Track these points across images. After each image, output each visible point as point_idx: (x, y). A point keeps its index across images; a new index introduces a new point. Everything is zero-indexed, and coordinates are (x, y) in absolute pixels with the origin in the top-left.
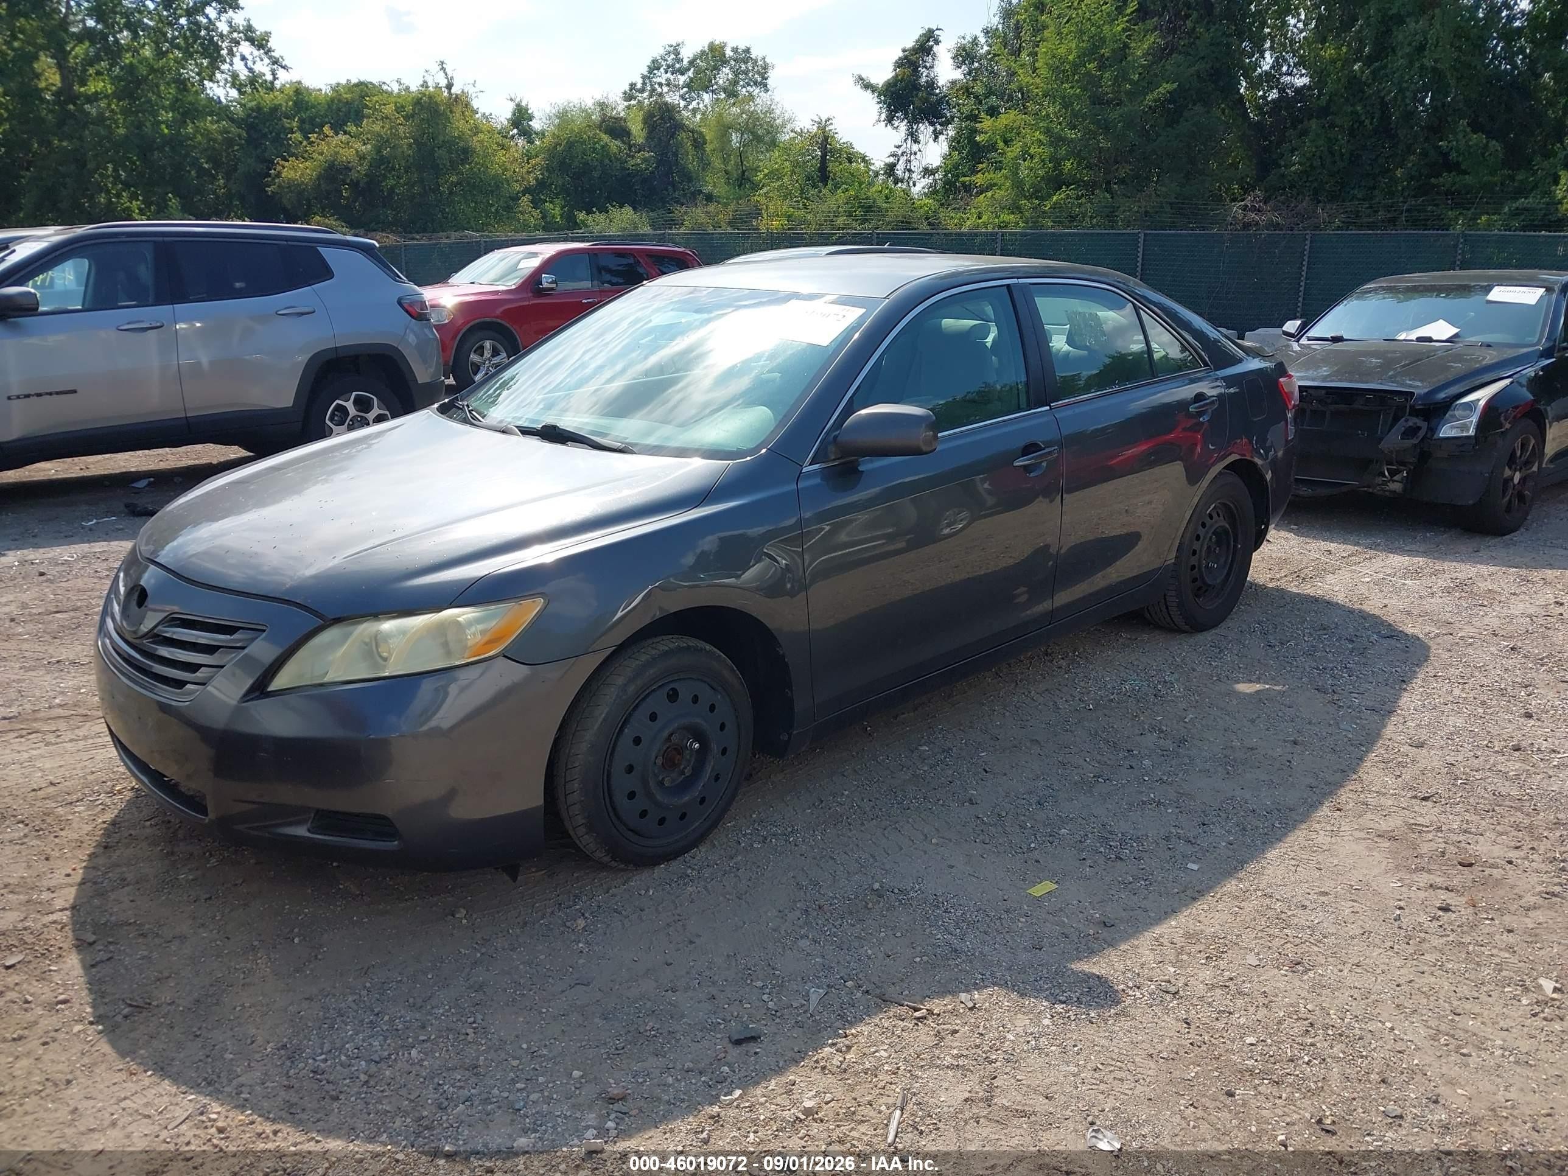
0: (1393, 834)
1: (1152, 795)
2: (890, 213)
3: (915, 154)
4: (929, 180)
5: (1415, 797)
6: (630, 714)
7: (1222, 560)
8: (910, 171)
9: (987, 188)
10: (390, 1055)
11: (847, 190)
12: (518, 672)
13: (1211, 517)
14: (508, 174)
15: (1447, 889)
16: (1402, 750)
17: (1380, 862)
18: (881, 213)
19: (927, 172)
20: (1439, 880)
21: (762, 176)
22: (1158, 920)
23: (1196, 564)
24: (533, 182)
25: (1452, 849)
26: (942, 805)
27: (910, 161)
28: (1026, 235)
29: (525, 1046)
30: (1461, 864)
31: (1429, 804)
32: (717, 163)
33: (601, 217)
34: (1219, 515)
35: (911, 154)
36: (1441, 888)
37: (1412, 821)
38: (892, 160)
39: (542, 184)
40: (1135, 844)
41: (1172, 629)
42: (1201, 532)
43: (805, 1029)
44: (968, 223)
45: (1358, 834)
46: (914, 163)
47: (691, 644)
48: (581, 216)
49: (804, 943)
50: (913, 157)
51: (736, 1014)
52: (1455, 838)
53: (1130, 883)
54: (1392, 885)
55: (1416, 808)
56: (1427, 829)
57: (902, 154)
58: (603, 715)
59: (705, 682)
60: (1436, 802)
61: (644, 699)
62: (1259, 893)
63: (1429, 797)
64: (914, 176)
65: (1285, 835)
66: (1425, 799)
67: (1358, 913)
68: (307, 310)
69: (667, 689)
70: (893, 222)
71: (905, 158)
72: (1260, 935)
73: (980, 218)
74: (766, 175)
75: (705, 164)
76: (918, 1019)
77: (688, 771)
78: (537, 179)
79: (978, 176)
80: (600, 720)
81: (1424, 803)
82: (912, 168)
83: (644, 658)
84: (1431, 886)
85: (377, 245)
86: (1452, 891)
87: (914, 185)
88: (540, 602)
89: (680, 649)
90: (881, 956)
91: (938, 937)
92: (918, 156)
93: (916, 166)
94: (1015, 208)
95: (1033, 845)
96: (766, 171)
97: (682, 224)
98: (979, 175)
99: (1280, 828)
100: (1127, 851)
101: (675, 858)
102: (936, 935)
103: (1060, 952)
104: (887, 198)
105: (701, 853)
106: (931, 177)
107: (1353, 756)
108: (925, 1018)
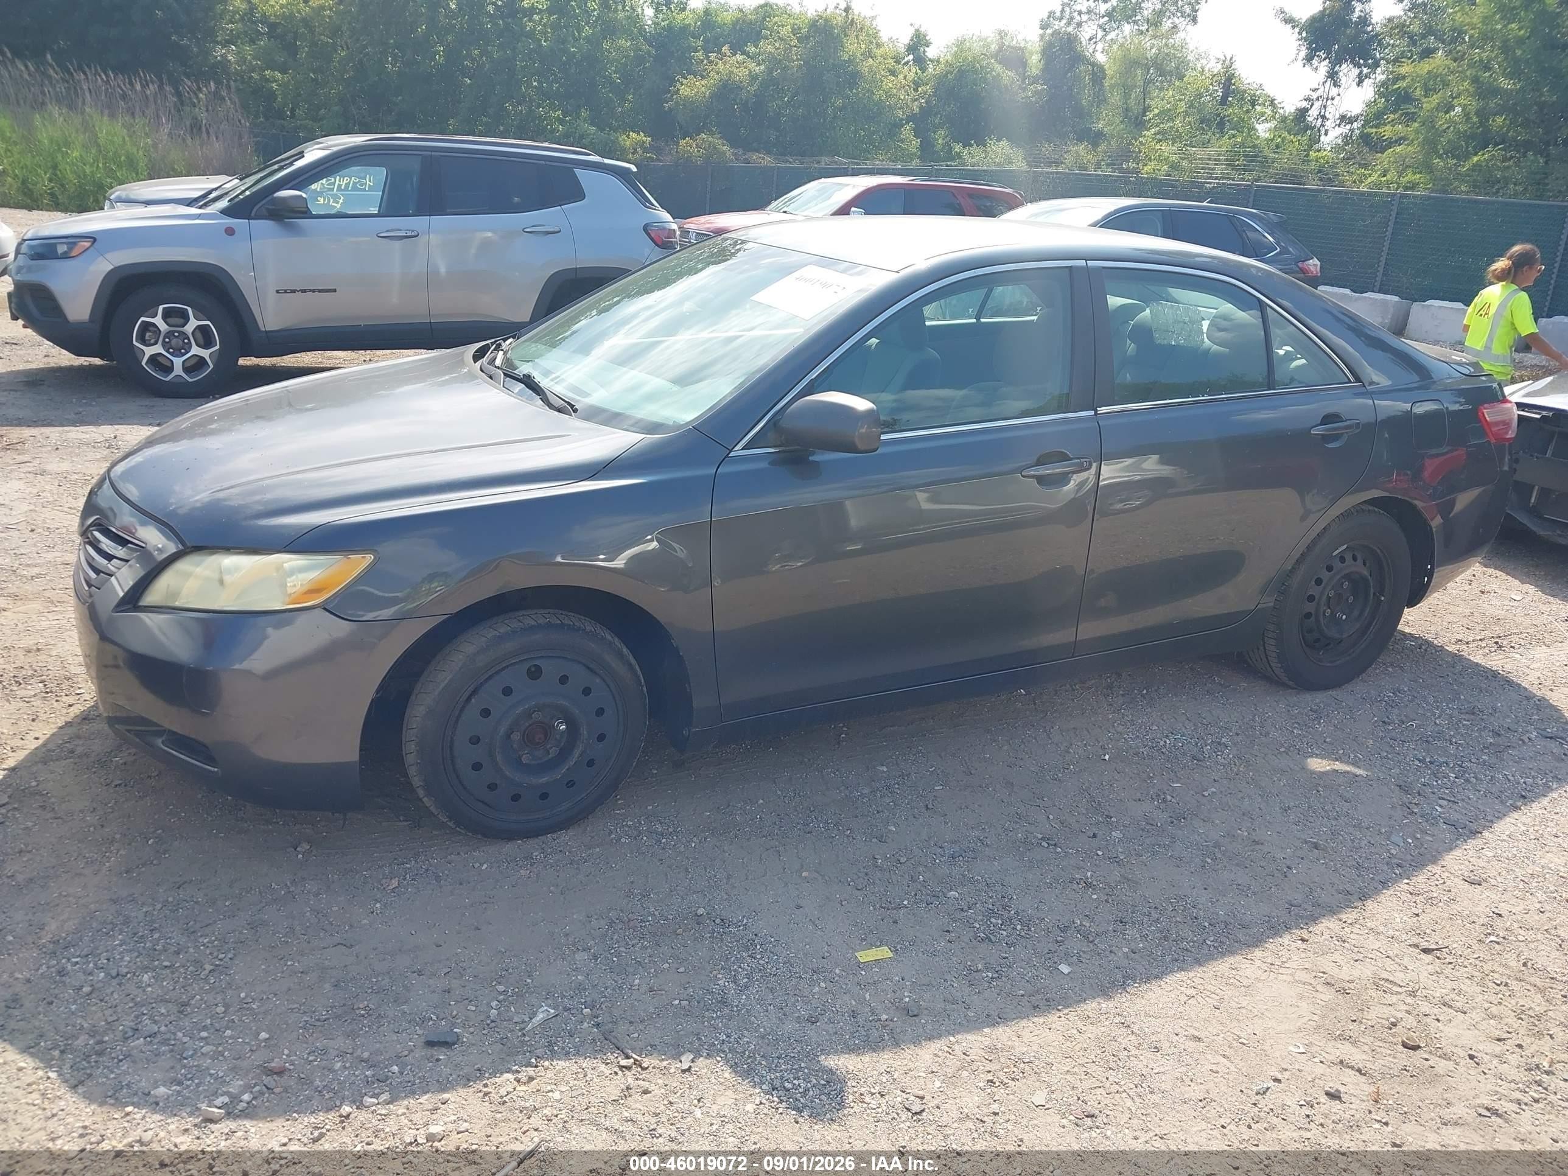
0: (1346, 985)
1: (1089, 874)
2: (1276, 165)
3: (1333, 99)
4: (1345, 129)
5: (1416, 946)
6: (482, 684)
7: (1356, 613)
8: (1324, 117)
9: (1396, 141)
10: (127, 973)
11: (1234, 136)
12: (340, 629)
13: (1342, 559)
14: (892, 101)
15: (1359, 1071)
16: (1448, 883)
17: (1301, 1016)
18: (1266, 164)
19: (1344, 119)
20: (1357, 1057)
21: (1151, 116)
22: (973, 1025)
23: (1313, 612)
24: (916, 110)
25: (1410, 1021)
26: (848, 836)
27: (1325, 107)
28: (1430, 198)
29: (243, 995)
30: (1405, 1045)
31: (1428, 958)
32: (1115, 99)
33: (976, 151)
34: (1355, 559)
35: (1327, 100)
36: (1352, 1068)
37: (1385, 975)
38: (1305, 104)
39: (926, 112)
40: (1019, 927)
41: (1274, 682)
42: (1325, 575)
43: (505, 1048)
44: (1369, 180)
45: (1302, 976)
46: (1330, 109)
47: (566, 622)
48: (957, 148)
49: (581, 956)
50: (1329, 102)
51: (455, 1013)
52: (1425, 1008)
53: (978, 971)
54: (1291, 1048)
55: (1406, 961)
56: (1400, 990)
57: (1318, 99)
58: (446, 682)
59: (579, 662)
60: (1438, 958)
61: (497, 672)
62: (1118, 1019)
63: (1433, 950)
64: (1328, 123)
65: (1210, 958)
66: (1426, 951)
67: (1217, 1072)
68: (551, 229)
69: (526, 666)
70: (1277, 174)
71: (1320, 102)
72: (1076, 1069)
73: (1384, 176)
74: (1155, 116)
75: (1100, 99)
76: (621, 1067)
77: (553, 752)
78: (921, 107)
79: (1386, 128)
80: (443, 685)
81: (1423, 956)
82: (1327, 115)
83: (503, 629)
84: (1341, 1062)
85: (634, 169)
86: (1365, 1075)
87: (1326, 134)
88: (370, 558)
89: (549, 625)
90: (644, 988)
91: (720, 982)
92: (1335, 102)
93: (1333, 113)
94: (1426, 166)
95: (905, 902)
96: (1156, 111)
97: (1062, 163)
98: (1388, 128)
99: (1210, 946)
100: (1005, 933)
101: (537, 836)
102: (719, 979)
103: (831, 1031)
104: (1277, 147)
105: (566, 837)
106: (1348, 126)
107: (1376, 879)
108: (629, 1068)
